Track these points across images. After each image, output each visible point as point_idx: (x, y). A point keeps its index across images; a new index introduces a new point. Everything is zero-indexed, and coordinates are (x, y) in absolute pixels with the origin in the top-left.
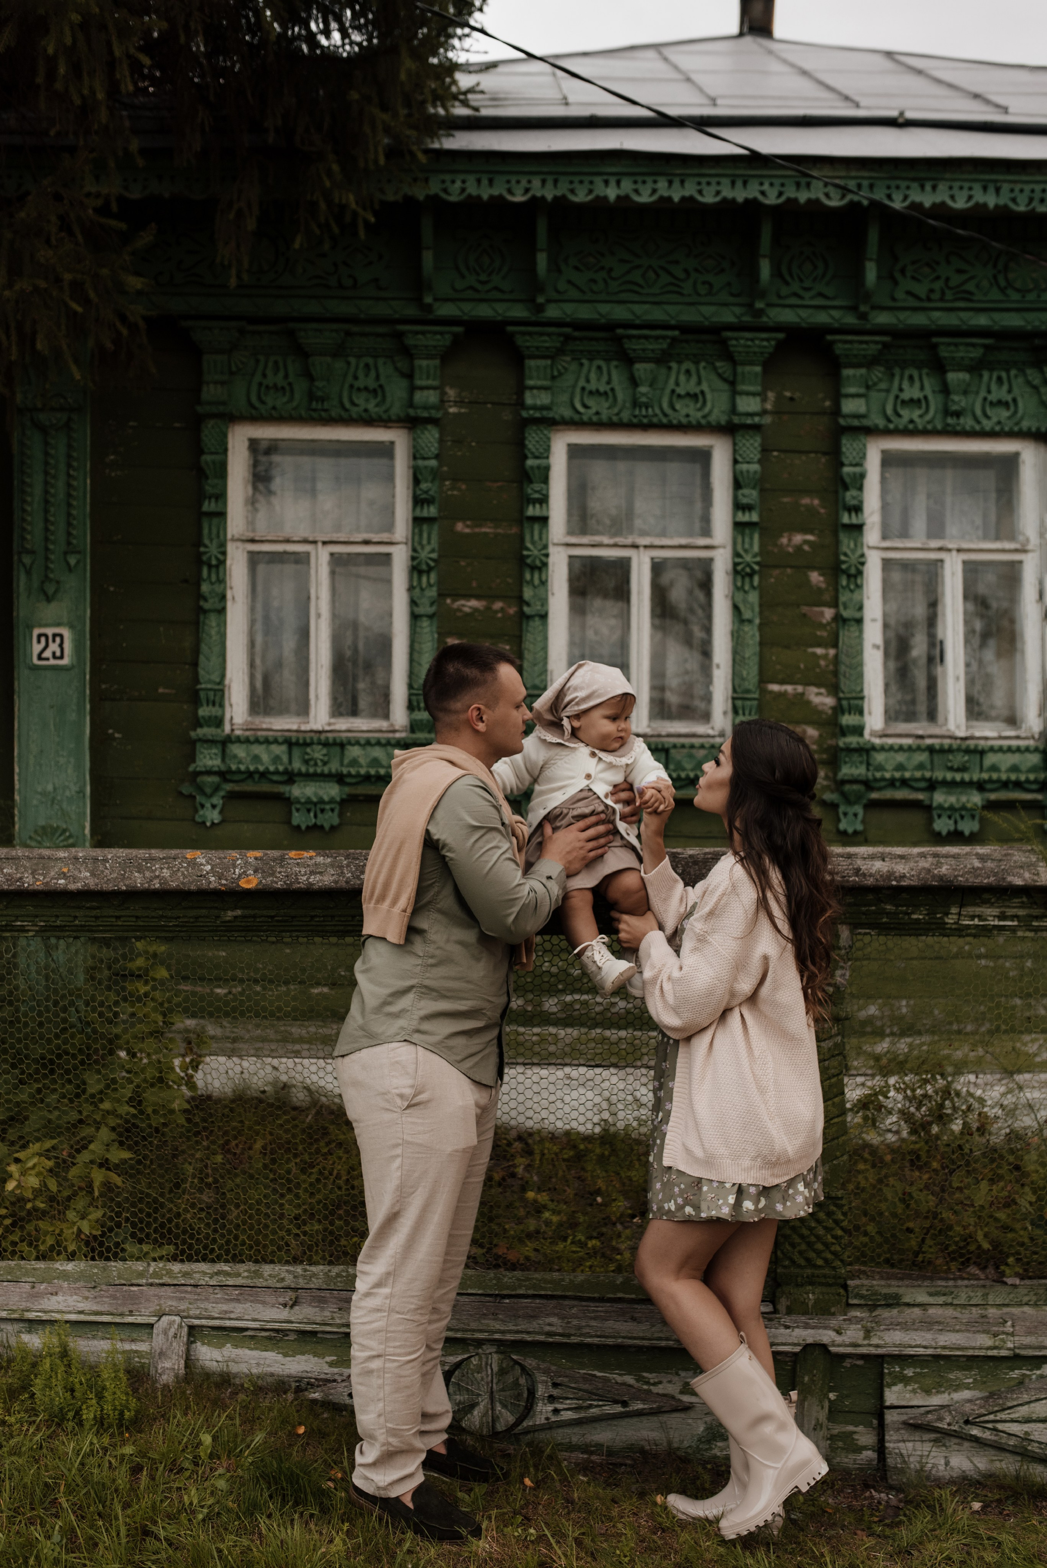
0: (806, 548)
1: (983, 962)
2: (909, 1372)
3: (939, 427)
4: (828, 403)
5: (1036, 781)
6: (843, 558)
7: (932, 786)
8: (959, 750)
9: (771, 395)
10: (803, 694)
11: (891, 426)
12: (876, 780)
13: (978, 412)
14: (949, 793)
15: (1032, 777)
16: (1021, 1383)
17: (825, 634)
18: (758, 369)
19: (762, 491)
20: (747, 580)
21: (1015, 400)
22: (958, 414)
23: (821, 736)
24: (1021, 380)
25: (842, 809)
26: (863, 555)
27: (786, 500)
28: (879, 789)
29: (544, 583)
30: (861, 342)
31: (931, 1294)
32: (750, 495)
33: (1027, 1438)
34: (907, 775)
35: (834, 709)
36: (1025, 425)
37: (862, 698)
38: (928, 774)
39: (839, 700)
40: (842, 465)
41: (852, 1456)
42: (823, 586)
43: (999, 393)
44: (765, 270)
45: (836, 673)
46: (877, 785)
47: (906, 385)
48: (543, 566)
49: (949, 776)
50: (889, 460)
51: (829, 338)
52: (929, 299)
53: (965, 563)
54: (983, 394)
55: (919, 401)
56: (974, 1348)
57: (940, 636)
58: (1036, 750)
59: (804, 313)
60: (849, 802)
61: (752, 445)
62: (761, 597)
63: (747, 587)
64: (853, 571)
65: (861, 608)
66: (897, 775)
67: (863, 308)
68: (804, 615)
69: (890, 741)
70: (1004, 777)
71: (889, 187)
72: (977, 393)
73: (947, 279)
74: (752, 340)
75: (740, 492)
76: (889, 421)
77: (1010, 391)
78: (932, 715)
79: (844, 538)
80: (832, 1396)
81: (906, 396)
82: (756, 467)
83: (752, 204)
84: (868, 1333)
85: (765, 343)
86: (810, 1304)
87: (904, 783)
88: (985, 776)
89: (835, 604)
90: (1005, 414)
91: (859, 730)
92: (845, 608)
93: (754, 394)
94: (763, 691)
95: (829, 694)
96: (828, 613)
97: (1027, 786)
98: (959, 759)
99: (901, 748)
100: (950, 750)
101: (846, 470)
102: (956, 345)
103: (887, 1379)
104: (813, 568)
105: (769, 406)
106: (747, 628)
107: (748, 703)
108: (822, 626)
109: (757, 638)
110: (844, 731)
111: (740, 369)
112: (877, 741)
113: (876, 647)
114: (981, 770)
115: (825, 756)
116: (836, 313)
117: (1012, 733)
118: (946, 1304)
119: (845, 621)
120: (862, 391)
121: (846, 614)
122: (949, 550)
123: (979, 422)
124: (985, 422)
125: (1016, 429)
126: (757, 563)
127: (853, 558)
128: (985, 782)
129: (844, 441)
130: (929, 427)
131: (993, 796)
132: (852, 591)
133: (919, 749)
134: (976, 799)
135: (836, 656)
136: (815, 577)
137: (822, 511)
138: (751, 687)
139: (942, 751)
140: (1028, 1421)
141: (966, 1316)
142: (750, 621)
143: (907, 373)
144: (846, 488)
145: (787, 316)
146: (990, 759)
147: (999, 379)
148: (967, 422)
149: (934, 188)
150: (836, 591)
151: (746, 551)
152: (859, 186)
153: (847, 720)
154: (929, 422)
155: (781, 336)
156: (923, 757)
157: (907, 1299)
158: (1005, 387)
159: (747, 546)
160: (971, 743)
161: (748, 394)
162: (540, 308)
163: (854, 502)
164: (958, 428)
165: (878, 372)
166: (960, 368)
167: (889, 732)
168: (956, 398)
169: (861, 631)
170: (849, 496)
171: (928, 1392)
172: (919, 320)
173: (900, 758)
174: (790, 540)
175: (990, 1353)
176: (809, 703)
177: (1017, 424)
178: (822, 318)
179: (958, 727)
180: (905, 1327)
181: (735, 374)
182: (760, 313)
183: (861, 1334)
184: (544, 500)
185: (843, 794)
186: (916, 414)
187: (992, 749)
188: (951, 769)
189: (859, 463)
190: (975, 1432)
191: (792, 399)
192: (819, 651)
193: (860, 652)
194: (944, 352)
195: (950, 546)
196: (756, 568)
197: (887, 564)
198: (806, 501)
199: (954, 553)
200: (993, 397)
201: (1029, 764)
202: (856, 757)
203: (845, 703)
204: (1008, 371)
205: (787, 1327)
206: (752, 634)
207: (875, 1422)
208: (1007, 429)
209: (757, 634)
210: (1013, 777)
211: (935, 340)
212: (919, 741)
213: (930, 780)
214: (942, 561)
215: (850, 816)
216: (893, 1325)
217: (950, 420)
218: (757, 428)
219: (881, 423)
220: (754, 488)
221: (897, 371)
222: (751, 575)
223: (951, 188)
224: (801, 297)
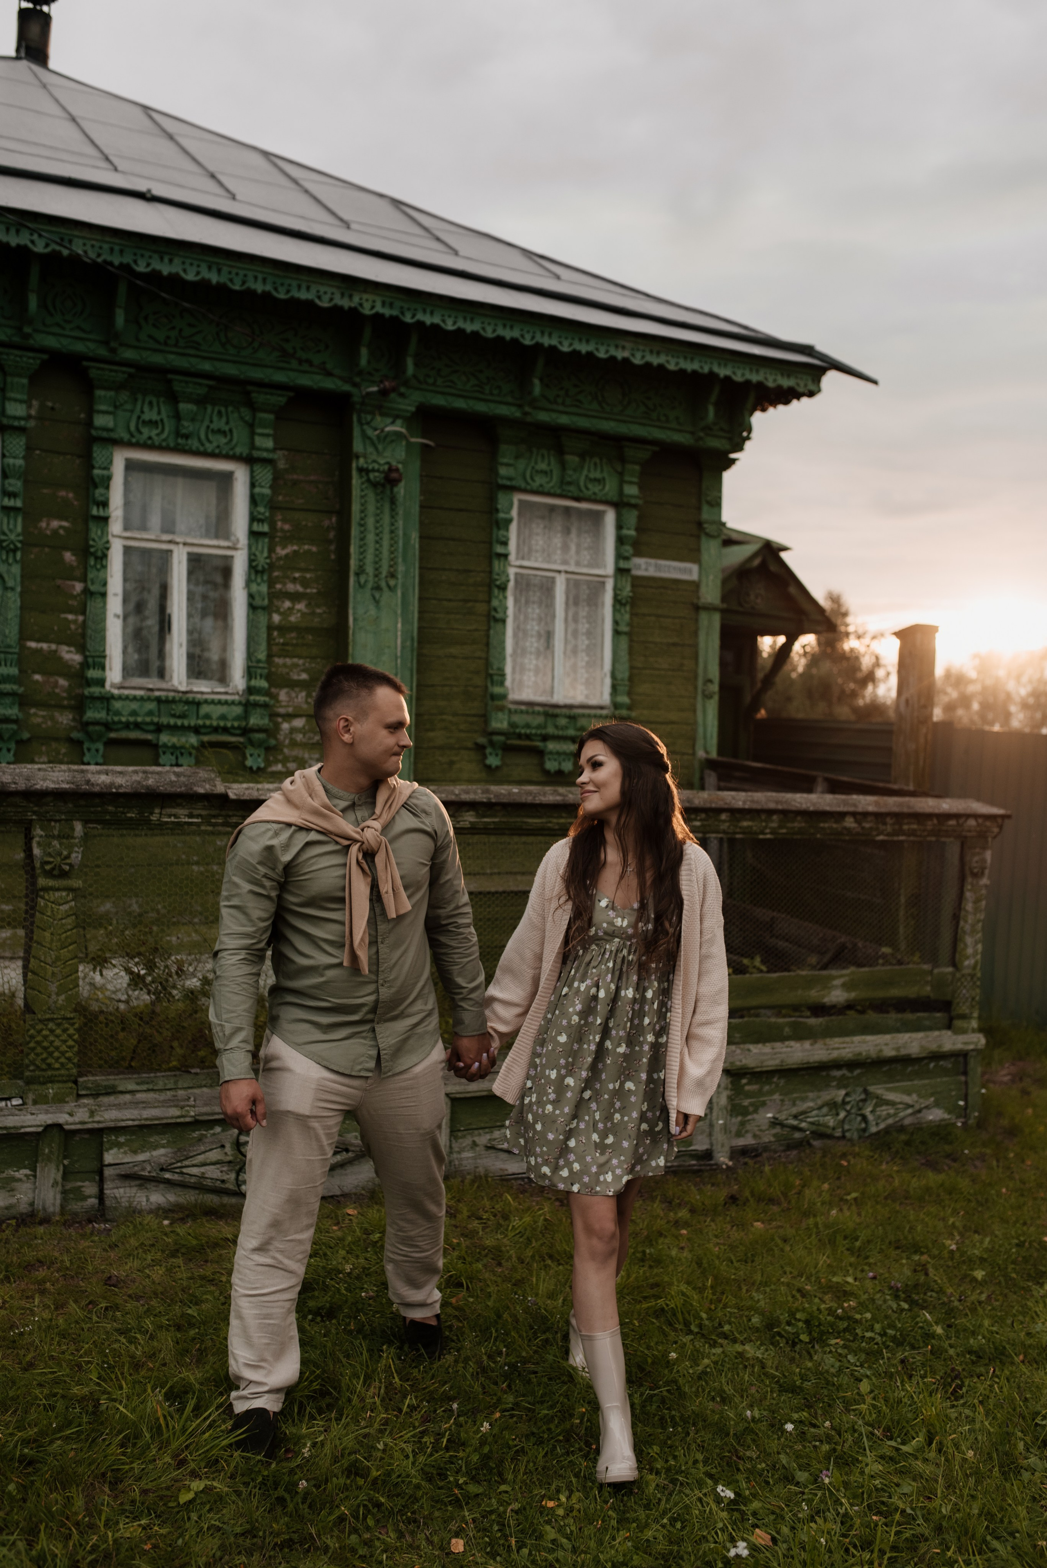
0: (62, 532)
1: (195, 868)
2: (122, 1139)
3: (172, 445)
4: (82, 416)
5: (239, 728)
6: (91, 543)
7: (159, 729)
8: (180, 701)
9: (35, 403)
10: (56, 651)
11: (134, 440)
12: (114, 723)
13: (203, 436)
14: (173, 735)
15: (236, 724)
16: (200, 1140)
17: (75, 603)
18: (25, 381)
19: (26, 482)
20: (11, 555)
21: (231, 431)
22: (187, 437)
23: (70, 685)
24: (236, 415)
25: (86, 746)
26: (108, 542)
27: (45, 491)
28: (117, 730)
30: (111, 371)
31: (138, 1084)
32: (15, 484)
33: (203, 1176)
34: (139, 719)
35: (81, 664)
36: (238, 450)
37: (105, 657)
38: (156, 720)
39: (86, 657)
40: (93, 467)
41: (80, 1204)
42: (75, 564)
43: (219, 423)
44: (33, 302)
45: (83, 635)
46: (115, 727)
47: (146, 408)
49: (172, 721)
50: (131, 466)
51: (85, 363)
52: (166, 344)
53: (189, 554)
54: (206, 423)
55: (156, 422)
56: (167, 1118)
57: (168, 611)
58: (240, 703)
59: (65, 341)
60: (92, 740)
61: (18, 444)
62: (23, 569)
63: (11, 561)
64: (99, 554)
65: (105, 584)
66: (131, 719)
67: (113, 344)
68: (59, 587)
69: (126, 692)
70: (215, 723)
71: (135, 254)
72: (202, 421)
73: (181, 330)
74: (21, 357)
75: (7, 482)
76: (132, 436)
77: (227, 423)
78: (162, 674)
79: (93, 527)
80: (66, 1162)
81: (146, 417)
82: (20, 462)
83: (22, 250)
84: (92, 1113)
85: (31, 361)
86: (51, 1096)
87: (137, 726)
88: (200, 722)
89: (84, 579)
90: (223, 440)
91: (101, 682)
92: (93, 583)
93: (21, 401)
94: (23, 647)
95: (77, 652)
96: (79, 587)
97: (233, 731)
98: (180, 708)
99: (135, 698)
100: (174, 701)
101: (96, 472)
102: (187, 382)
103: (106, 1146)
104: (67, 549)
105: (33, 412)
106: (10, 594)
107: (10, 656)
108: (74, 597)
109: (19, 603)
110: (89, 683)
111: (9, 379)
112: (116, 692)
113: (117, 616)
114: (198, 717)
115: (73, 702)
116: (92, 346)
117: (222, 690)
118: (148, 1090)
119: (92, 594)
120: (111, 409)
121: (93, 588)
122: (177, 543)
123: (203, 445)
124: (207, 445)
125: (231, 453)
126: (20, 542)
127: (100, 544)
128: (200, 727)
129: (95, 448)
130: (164, 444)
131: (206, 738)
132: (98, 570)
133: (149, 699)
134: (193, 740)
135: (84, 622)
136: (68, 556)
137: (76, 503)
138: (13, 643)
139: (168, 701)
140: (204, 1164)
141: (162, 1097)
142: (13, 589)
143: (147, 399)
144: (96, 486)
145: (51, 342)
146: (205, 709)
147: (220, 413)
148: (194, 444)
149: (171, 261)
150: (86, 569)
151: (11, 531)
152: (112, 250)
153: (92, 674)
154: (164, 440)
155: (45, 357)
156: (152, 706)
157: (121, 1088)
158: (224, 419)
159: (11, 526)
160: (190, 696)
161: (16, 400)
163: (101, 499)
164: (187, 448)
165: (124, 396)
166: (190, 400)
167: (127, 684)
168: (185, 423)
169: (105, 603)
170: (99, 492)
171: (135, 1152)
172: (157, 359)
173: (134, 706)
174: (48, 524)
175: (179, 1120)
176: (61, 658)
177: (232, 449)
178: (80, 347)
179: (180, 683)
180: (119, 1107)
181: (5, 383)
182: (27, 336)
183: (88, 1114)
185: (87, 733)
186: (154, 432)
187: (206, 702)
188: (174, 716)
189: (108, 466)
190: (167, 1175)
191: (53, 409)
192: (70, 617)
193: (104, 620)
194: (177, 387)
195: (178, 540)
196: (19, 545)
197: (128, 551)
198: (62, 493)
199: (181, 546)
200: (214, 426)
201: (234, 714)
202: (98, 704)
203: (90, 660)
204: (226, 407)
205: (32, 1114)
206: (15, 599)
207: (97, 1178)
208: (224, 452)
209: (19, 600)
210: (222, 724)
211: (170, 376)
212: (150, 693)
213: (157, 724)
214: (171, 551)
215: (93, 751)
216: (110, 1106)
217: (180, 441)
218: (22, 430)
219: (126, 436)
220: (19, 479)
221: (140, 396)
222: (14, 551)
223: (183, 263)
224: (63, 328)
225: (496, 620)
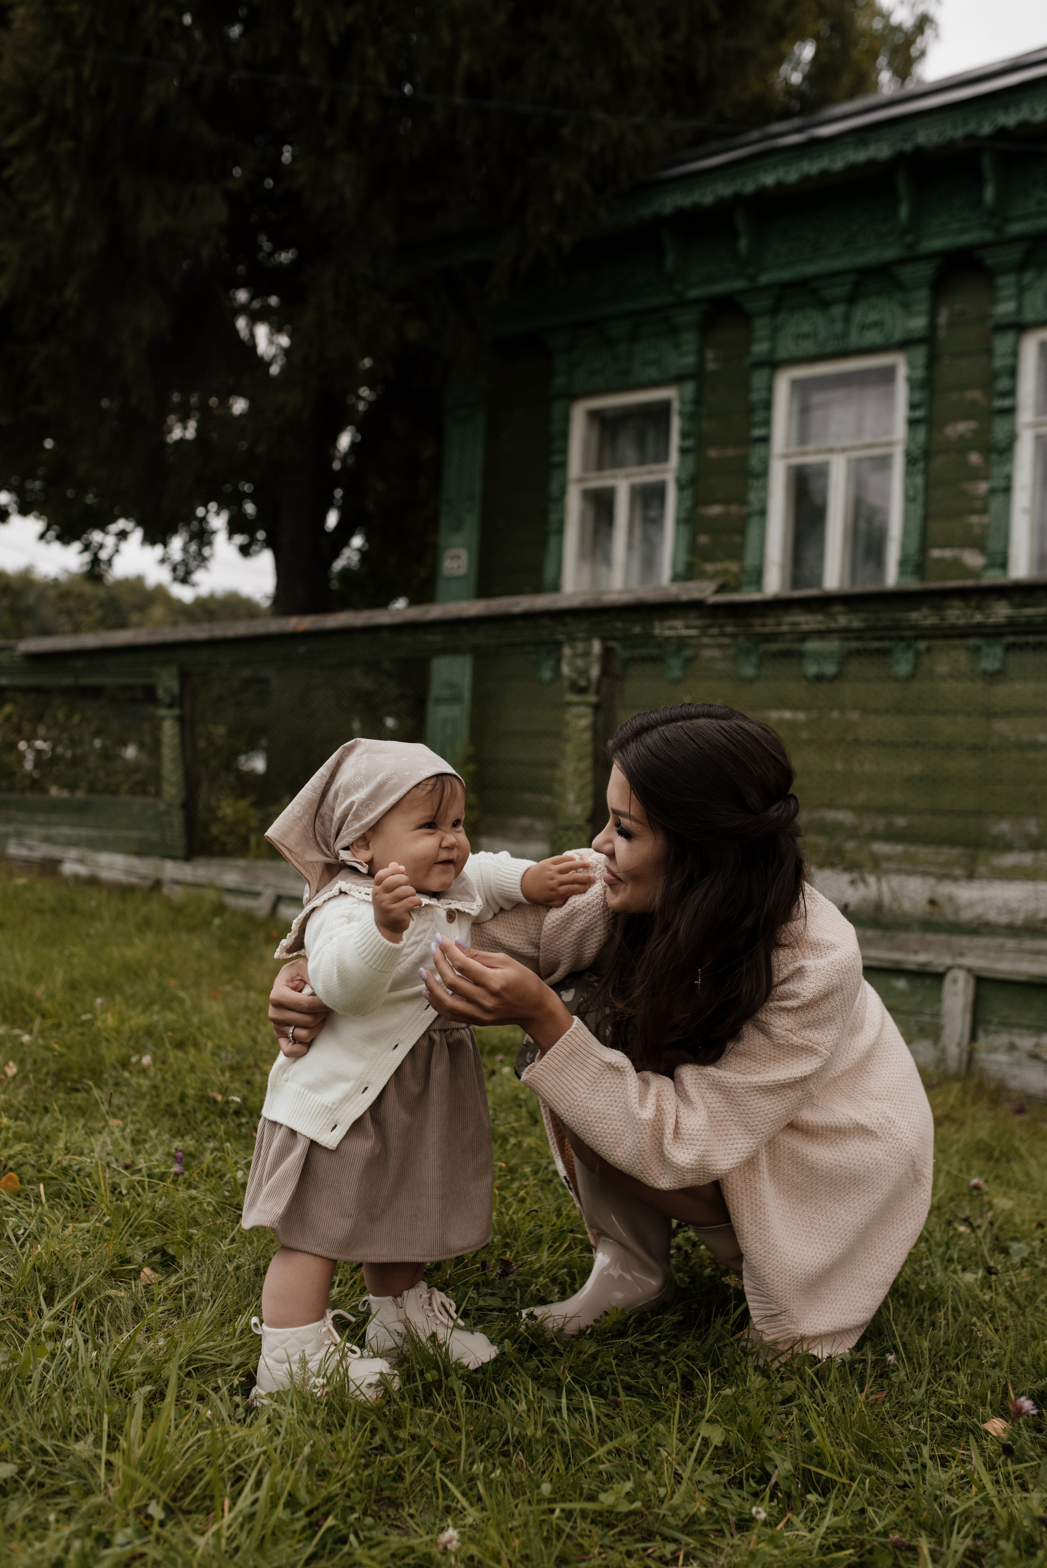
0: (969, 434)
6: (993, 438)
9: (943, 311)
10: (958, 557)
11: (1042, 319)
17: (980, 504)
18: (926, 292)
19: (927, 391)
20: (916, 466)
25: (984, 651)
26: (1014, 433)
27: (954, 396)
29: (765, 488)
30: (1005, 252)
32: (918, 396)
35: (983, 565)
37: (1005, 556)
39: (986, 560)
40: (994, 358)
42: (980, 463)
44: (904, 210)
45: (986, 536)
48: (763, 474)
51: (978, 254)
59: (953, 238)
60: (990, 645)
61: (920, 354)
62: (924, 479)
63: (915, 472)
64: (1005, 447)
65: (1009, 478)
67: (996, 223)
68: (963, 490)
71: (979, 119)
74: (915, 270)
75: (914, 394)
76: (1040, 314)
79: (998, 420)
85: (927, 270)
89: (987, 478)
92: (999, 480)
93: (923, 313)
94: (922, 558)
95: (981, 555)
96: (983, 488)
101: (999, 362)
104: (973, 450)
105: (942, 321)
106: (910, 505)
107: (910, 567)
108: (977, 498)
111: (910, 294)
113: (1027, 512)
116: (977, 233)
119: (997, 491)
120: (1014, 293)
121: (998, 485)
127: (1003, 437)
129: (996, 338)
132: (1003, 465)
135: (987, 523)
136: (975, 458)
137: (983, 401)
138: (914, 553)
144: (998, 377)
145: (937, 244)
149: (1018, 109)
150: (990, 466)
155: (938, 261)
159: (914, 439)
161: (918, 313)
162: (753, 278)
163: (1008, 389)
165: (1029, 275)
169: (1010, 499)
170: (1003, 382)
174: (955, 429)
176: (963, 565)
178: (966, 239)
181: (910, 299)
182: (914, 246)
184: (767, 423)
185: (985, 638)
189: (1015, 354)
191: (961, 312)
192: (974, 519)
193: (1009, 517)
196: (922, 455)
197: (1040, 439)
198: (970, 395)
206: (918, 510)
215: (991, 657)
219: (1030, 317)
220: (924, 389)
224: (949, 226)
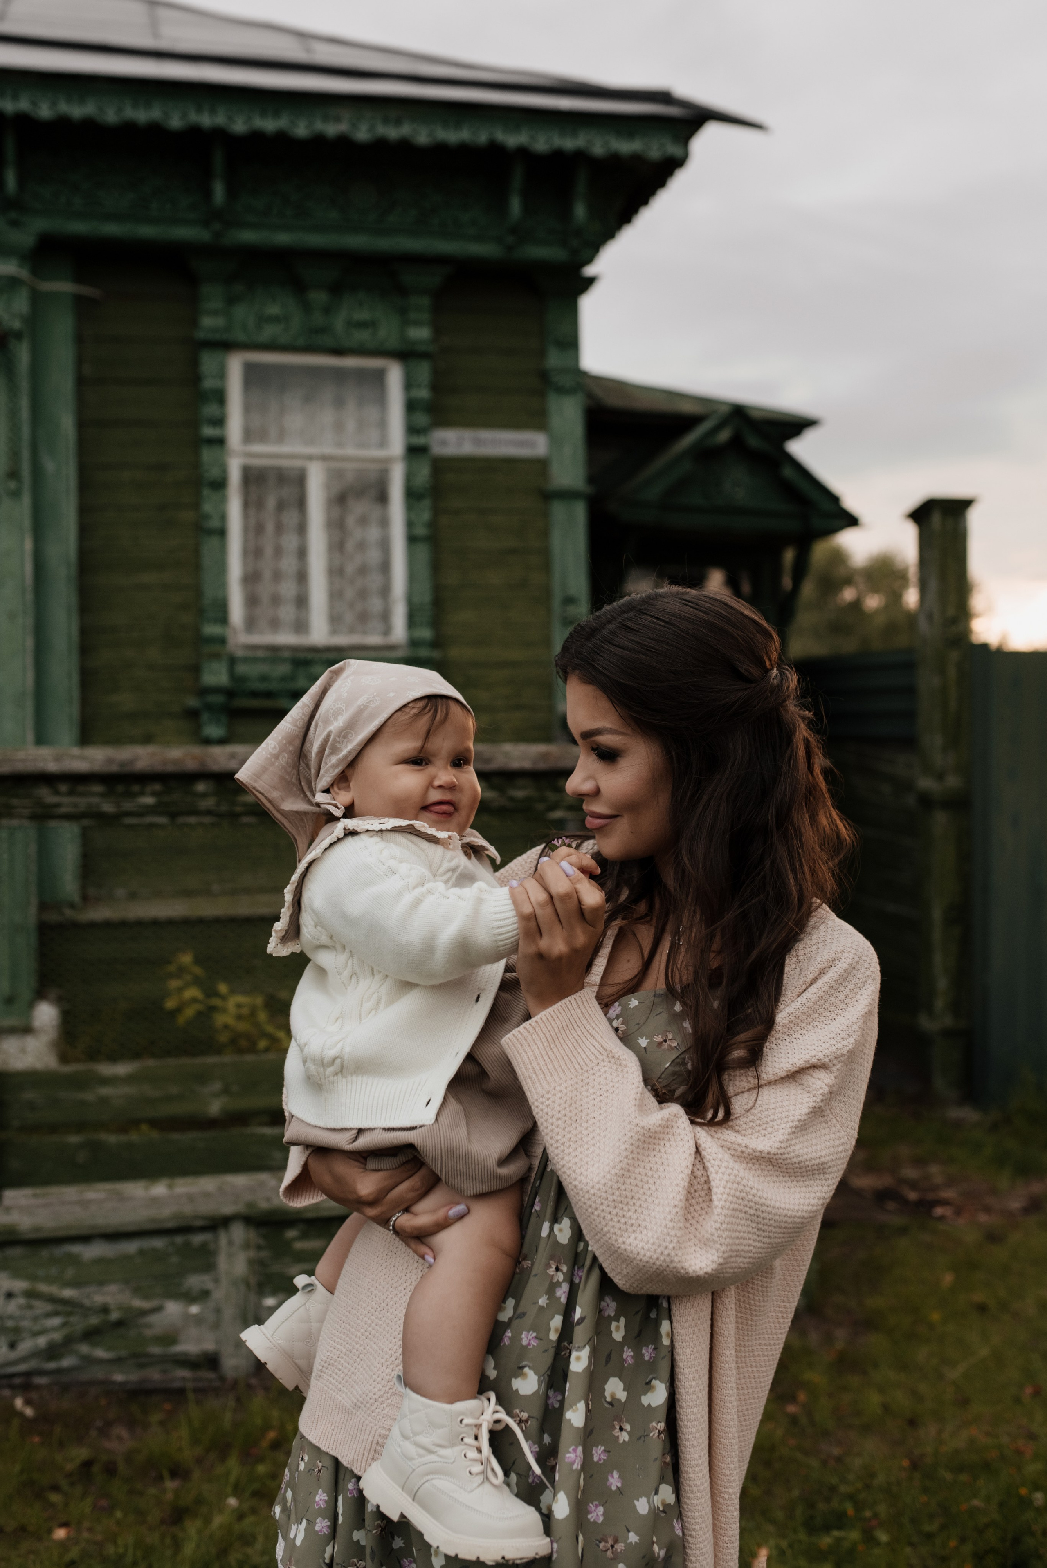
225: (211, 532)
